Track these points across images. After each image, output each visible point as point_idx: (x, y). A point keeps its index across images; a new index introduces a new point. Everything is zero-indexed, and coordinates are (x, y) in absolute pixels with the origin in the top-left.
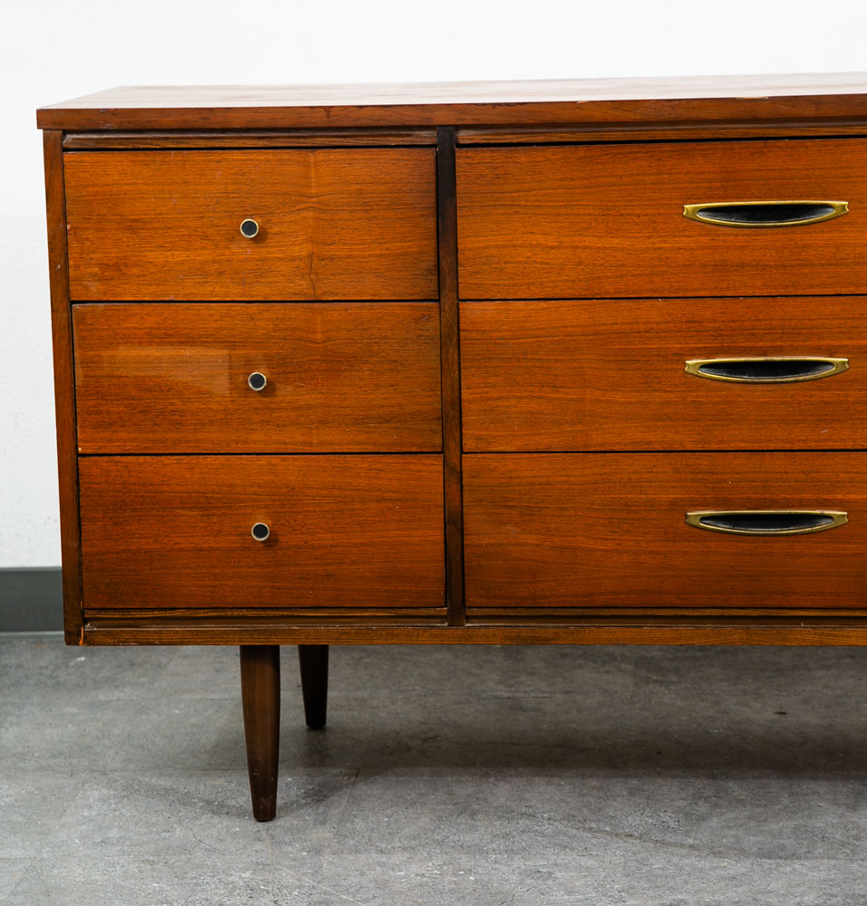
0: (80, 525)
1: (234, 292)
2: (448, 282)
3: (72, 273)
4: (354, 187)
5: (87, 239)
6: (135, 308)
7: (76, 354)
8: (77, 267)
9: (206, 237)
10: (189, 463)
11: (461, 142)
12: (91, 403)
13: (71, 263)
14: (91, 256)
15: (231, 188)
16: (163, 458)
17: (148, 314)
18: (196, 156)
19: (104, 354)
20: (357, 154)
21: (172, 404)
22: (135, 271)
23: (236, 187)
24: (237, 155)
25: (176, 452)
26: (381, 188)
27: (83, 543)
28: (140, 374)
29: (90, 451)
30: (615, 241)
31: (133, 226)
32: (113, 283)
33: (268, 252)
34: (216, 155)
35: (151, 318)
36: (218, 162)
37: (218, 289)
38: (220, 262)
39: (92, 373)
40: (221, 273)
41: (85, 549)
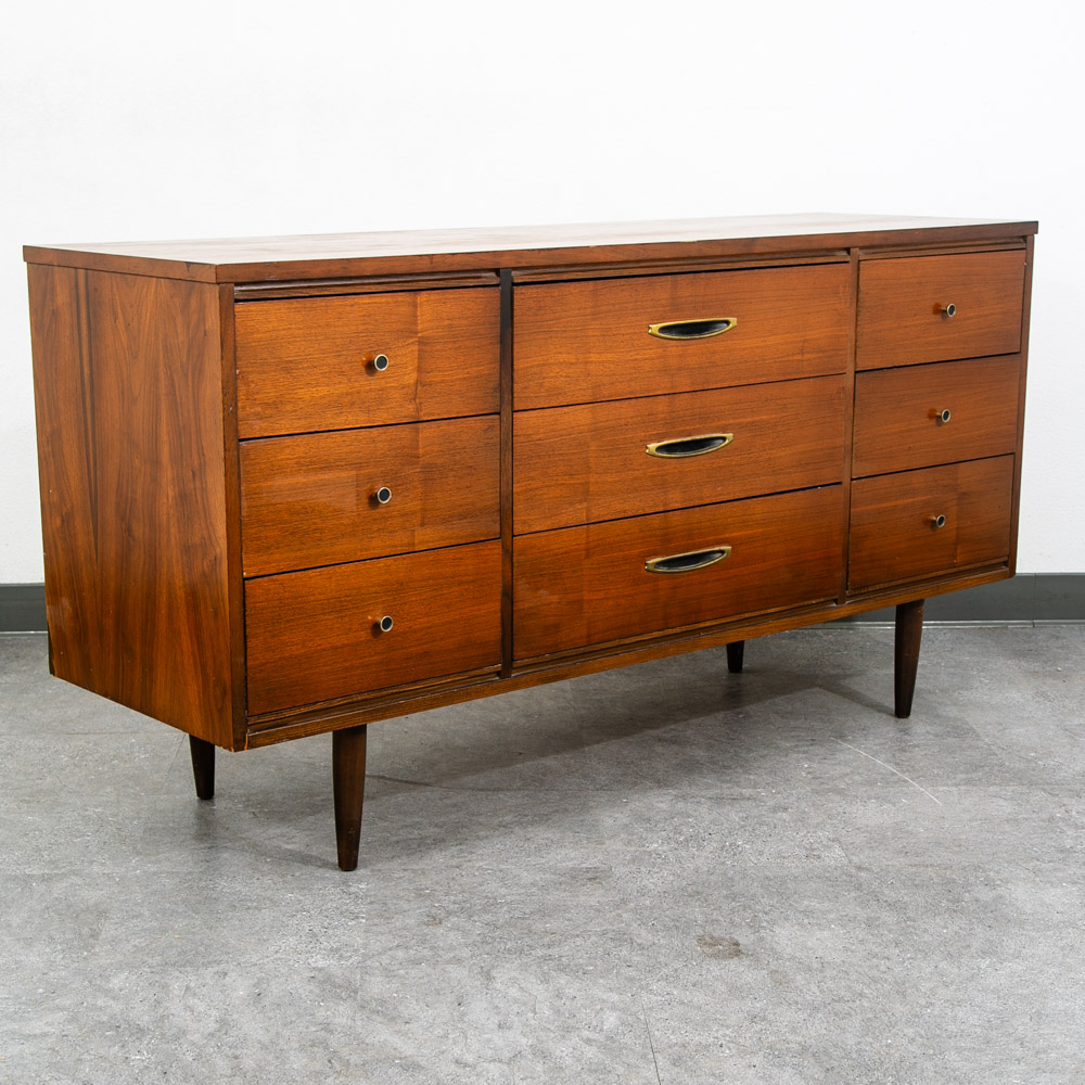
0: (245, 642)
1: (363, 420)
2: (507, 397)
3: (241, 414)
4: (447, 322)
5: (252, 382)
6: (288, 440)
7: (242, 488)
8: (244, 408)
9: (342, 373)
10: (328, 573)
11: (516, 281)
12: (253, 531)
13: (240, 404)
14: (256, 397)
15: (361, 328)
16: (310, 571)
17: (297, 445)
18: (336, 301)
19: (263, 485)
20: (450, 294)
21: (314, 523)
22: (289, 407)
23: (364, 327)
24: (365, 299)
25: (318, 565)
26: (465, 322)
27: (249, 658)
28: (290, 500)
29: (252, 574)
30: (609, 355)
31: (287, 368)
32: (272, 420)
33: (387, 383)
34: (350, 300)
35: (301, 447)
36: (352, 306)
37: (350, 418)
38: (351, 394)
39: (254, 504)
40: (353, 404)
41: (249, 663)
